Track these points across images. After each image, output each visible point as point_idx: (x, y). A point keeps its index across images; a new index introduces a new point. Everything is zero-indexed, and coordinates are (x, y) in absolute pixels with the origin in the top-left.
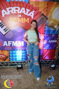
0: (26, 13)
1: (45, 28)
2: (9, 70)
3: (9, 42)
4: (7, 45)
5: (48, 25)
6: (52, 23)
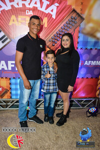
0: (41, 7)
1: (79, 37)
2: (9, 114)
3: (10, 62)
4: (6, 69)
5: (85, 31)
6: (93, 28)
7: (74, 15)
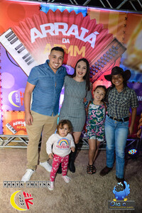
0: (79, 36)
7: (115, 45)
